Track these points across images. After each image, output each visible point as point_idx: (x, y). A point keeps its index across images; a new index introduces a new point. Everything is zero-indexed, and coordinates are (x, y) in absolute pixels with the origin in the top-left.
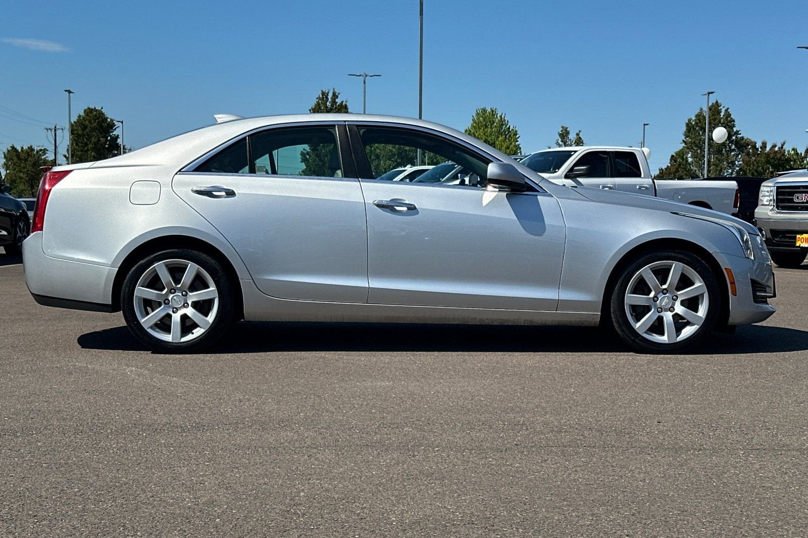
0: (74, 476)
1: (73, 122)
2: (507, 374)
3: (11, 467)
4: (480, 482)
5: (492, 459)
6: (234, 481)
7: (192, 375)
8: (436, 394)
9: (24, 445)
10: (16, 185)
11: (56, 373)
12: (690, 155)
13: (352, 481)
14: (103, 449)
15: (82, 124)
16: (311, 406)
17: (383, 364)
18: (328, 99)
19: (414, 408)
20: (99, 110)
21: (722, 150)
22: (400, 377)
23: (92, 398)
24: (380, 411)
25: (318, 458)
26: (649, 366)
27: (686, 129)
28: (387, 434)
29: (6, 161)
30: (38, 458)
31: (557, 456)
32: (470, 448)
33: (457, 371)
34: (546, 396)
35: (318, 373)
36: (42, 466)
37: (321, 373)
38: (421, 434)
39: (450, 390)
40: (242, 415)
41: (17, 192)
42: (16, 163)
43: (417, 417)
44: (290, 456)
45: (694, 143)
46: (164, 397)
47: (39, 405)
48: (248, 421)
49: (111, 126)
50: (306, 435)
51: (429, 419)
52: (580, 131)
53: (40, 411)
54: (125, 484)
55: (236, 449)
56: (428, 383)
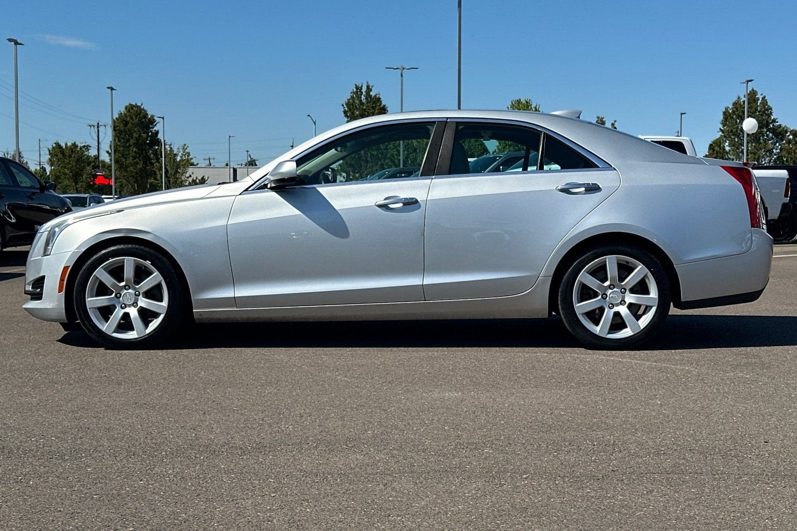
0: (128, 511)
1: (115, 119)
2: (583, 383)
3: (59, 500)
4: (583, 520)
5: (590, 489)
6: (305, 518)
7: (247, 385)
8: (511, 407)
9: (72, 471)
10: (60, 181)
11: (105, 383)
12: (727, 144)
13: (438, 518)
14: (157, 476)
15: (124, 121)
16: (378, 422)
17: (448, 371)
18: (362, 92)
19: (490, 423)
20: (140, 107)
21: (760, 139)
22: (469, 387)
23: (144, 413)
24: (453, 428)
25: (394, 488)
26: (735, 373)
27: (724, 118)
28: (466, 457)
29: (51, 157)
30: (88, 488)
31: (662, 486)
32: (562, 474)
33: (528, 379)
34: (631, 409)
35: (380, 383)
36: (93, 498)
37: (383, 383)
38: (504, 457)
39: (525, 402)
40: (305, 433)
41: (62, 187)
42: (61, 159)
43: (495, 436)
44: (363, 485)
45: (732, 131)
46: (219, 412)
47: (88, 421)
48: (312, 441)
49: (152, 121)
50: (377, 458)
51: (509, 438)
52: (615, 121)
53: (89, 428)
54: (184, 522)
55: (303, 477)
56: (500, 394)
